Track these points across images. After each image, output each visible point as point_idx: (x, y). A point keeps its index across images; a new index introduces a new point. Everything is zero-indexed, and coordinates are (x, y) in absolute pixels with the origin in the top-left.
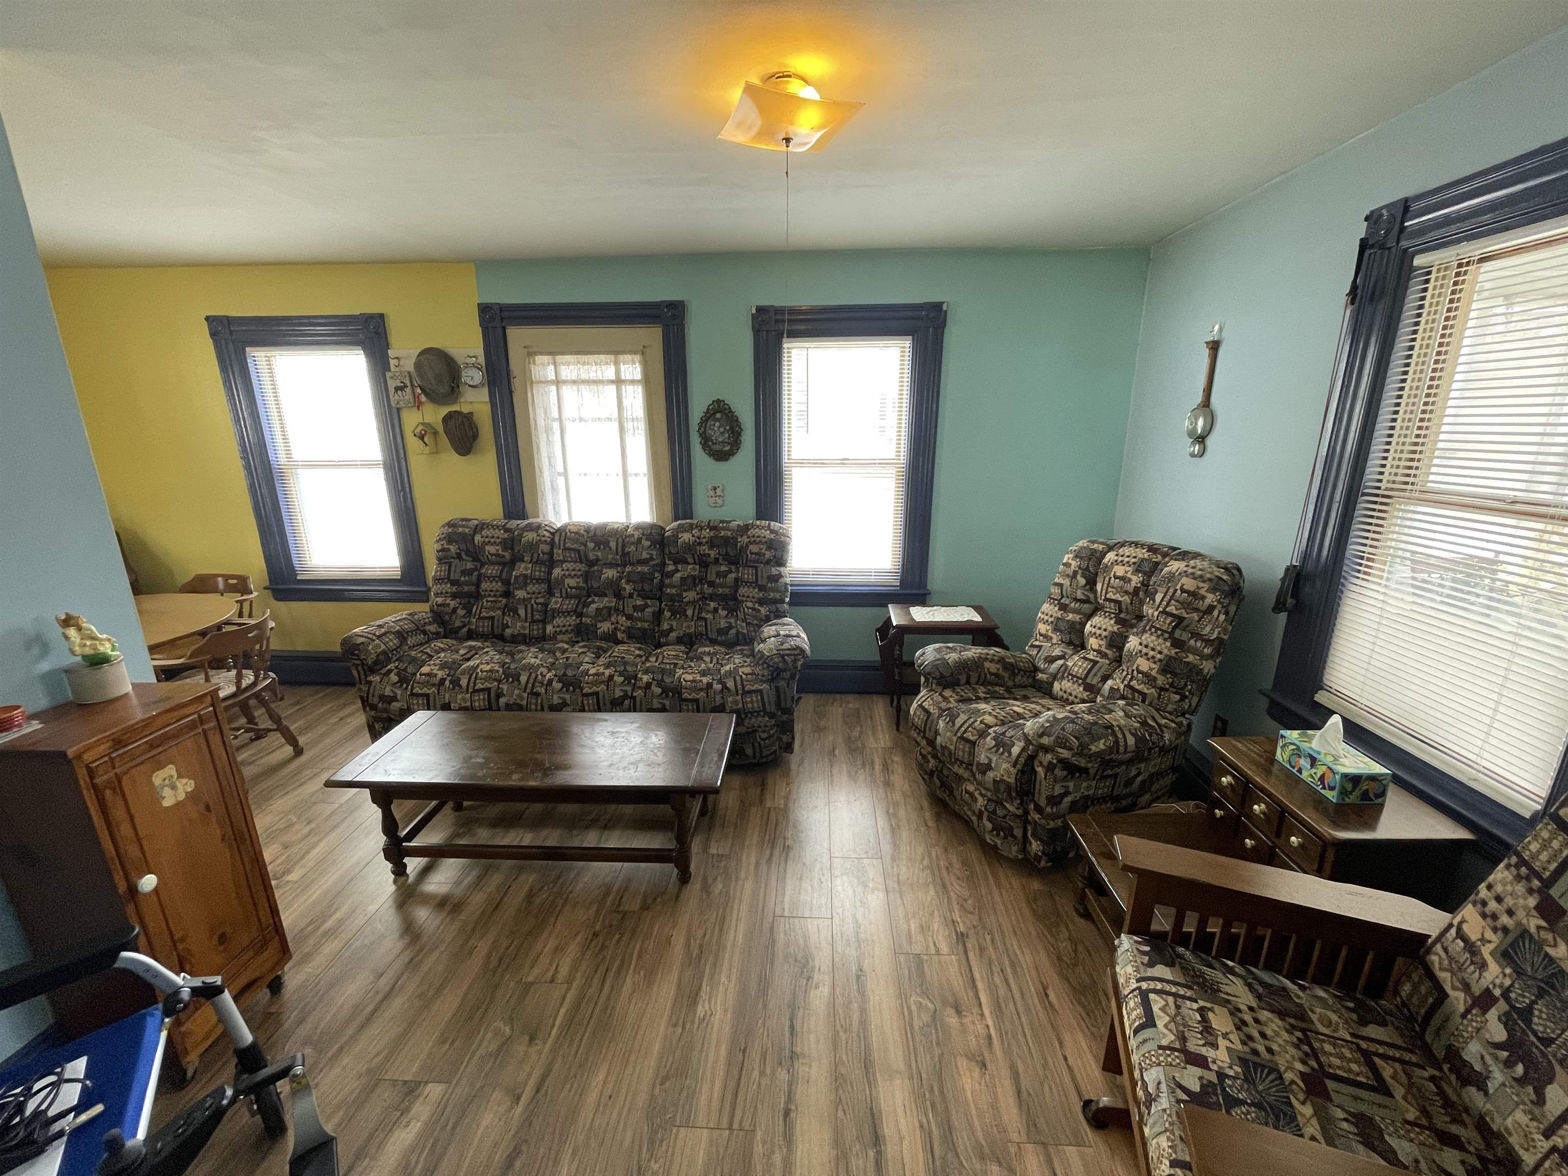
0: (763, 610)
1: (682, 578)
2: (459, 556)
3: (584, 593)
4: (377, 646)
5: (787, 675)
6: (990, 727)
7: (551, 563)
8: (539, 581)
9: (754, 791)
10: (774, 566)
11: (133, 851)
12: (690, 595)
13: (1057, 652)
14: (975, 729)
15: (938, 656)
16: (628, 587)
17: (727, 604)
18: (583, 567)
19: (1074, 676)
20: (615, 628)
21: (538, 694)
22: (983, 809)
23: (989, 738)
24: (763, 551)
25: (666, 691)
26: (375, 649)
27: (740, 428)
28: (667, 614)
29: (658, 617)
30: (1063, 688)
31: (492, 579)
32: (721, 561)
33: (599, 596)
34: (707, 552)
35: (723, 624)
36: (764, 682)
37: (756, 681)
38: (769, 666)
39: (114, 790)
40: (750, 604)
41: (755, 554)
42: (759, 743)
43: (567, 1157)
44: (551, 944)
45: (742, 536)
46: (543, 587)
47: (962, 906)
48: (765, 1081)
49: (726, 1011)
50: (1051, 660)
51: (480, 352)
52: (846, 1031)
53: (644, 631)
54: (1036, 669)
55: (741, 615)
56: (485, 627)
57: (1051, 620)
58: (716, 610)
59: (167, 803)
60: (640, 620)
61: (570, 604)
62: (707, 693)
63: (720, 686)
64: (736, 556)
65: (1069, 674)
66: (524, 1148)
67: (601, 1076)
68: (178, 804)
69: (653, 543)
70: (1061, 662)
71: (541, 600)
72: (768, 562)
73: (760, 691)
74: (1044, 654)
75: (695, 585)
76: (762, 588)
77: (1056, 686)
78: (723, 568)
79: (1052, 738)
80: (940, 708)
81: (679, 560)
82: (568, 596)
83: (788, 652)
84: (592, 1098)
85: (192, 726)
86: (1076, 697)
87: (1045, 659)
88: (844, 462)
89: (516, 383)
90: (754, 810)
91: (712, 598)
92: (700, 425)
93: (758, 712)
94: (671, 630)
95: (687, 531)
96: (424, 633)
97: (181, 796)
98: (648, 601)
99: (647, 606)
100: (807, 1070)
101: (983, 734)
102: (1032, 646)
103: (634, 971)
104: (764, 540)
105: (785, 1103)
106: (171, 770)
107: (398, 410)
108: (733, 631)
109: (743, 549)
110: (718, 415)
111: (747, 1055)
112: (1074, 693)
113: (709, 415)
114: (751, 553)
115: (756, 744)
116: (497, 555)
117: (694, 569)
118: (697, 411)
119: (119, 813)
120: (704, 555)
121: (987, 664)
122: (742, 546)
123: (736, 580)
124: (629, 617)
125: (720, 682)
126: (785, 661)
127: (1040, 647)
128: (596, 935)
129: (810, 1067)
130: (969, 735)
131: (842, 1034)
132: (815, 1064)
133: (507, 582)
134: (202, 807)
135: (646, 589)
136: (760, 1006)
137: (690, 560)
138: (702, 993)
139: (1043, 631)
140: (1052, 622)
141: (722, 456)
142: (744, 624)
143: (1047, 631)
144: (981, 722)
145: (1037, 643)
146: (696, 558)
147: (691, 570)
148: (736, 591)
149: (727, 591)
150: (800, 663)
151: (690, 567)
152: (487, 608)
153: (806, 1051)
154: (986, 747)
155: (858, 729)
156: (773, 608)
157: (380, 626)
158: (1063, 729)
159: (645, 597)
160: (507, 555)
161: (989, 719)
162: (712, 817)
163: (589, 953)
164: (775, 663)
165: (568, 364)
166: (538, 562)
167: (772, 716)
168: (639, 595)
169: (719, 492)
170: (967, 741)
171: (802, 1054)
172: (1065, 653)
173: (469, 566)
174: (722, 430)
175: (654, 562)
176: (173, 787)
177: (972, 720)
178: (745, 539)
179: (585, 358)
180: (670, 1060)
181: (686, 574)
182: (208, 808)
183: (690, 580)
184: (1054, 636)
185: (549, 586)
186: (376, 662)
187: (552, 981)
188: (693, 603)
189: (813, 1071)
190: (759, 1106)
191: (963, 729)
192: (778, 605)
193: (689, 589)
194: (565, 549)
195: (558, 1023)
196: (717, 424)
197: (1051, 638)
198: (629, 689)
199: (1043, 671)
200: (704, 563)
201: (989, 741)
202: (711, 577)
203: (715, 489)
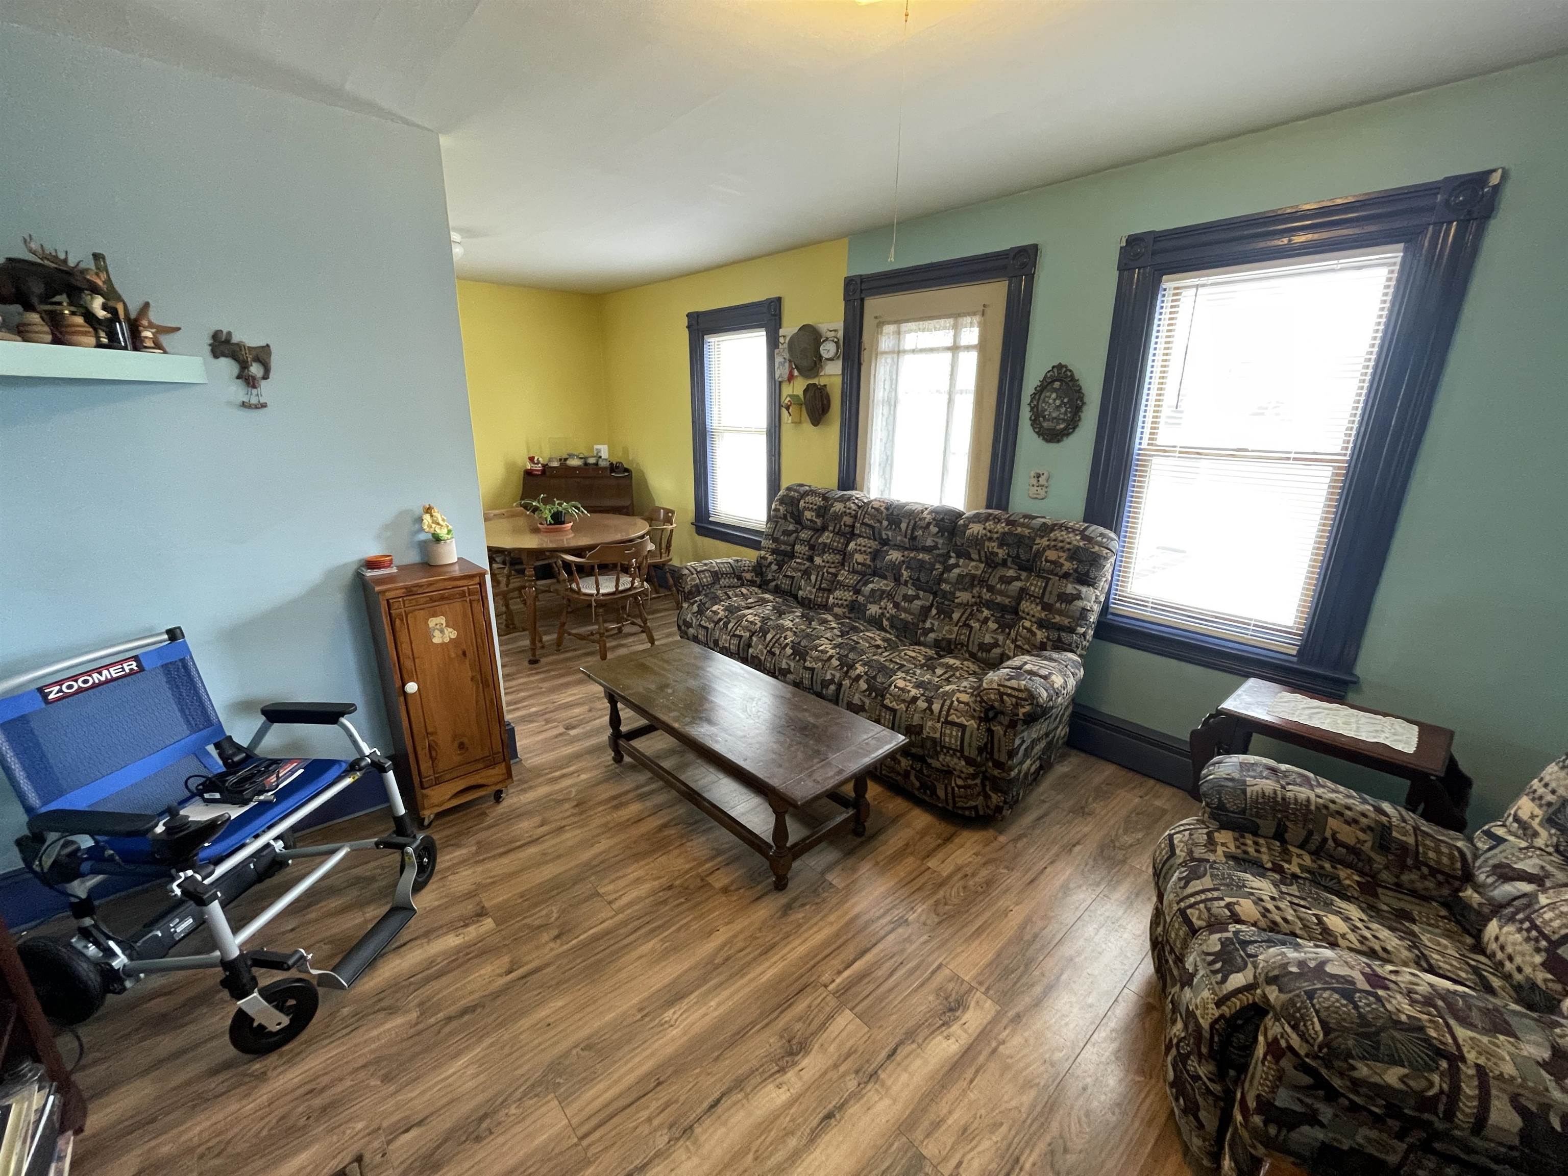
0: (1040, 635)
1: (959, 575)
2: (785, 517)
3: (869, 571)
4: (694, 579)
5: (1006, 720)
6: (1239, 921)
7: (852, 535)
8: (836, 551)
9: (931, 841)
10: (1072, 583)
11: (408, 664)
12: (963, 596)
13: (1529, 865)
14: (1208, 909)
15: (1236, 775)
16: (905, 573)
17: (1003, 617)
18: (874, 545)
19: (1534, 926)
20: (883, 614)
21: (774, 654)
22: (1175, 1041)
23: (1218, 936)
24: (1062, 561)
25: (871, 688)
26: (691, 581)
27: (1082, 400)
28: (934, 611)
29: (925, 612)
30: (1502, 939)
31: (803, 542)
32: (1009, 564)
33: (880, 576)
34: (995, 550)
35: (988, 639)
36: (973, 717)
37: (963, 714)
38: (982, 701)
39: (402, 620)
40: (1027, 624)
41: (1052, 562)
42: (953, 789)
43: (487, 1042)
44: (640, 873)
45: (1042, 537)
46: (838, 558)
47: (1052, 1152)
48: (645, 1129)
49: (685, 1034)
50: (1506, 874)
51: (839, 325)
52: (756, 1159)
53: (906, 623)
54: (1468, 877)
55: (1013, 634)
56: (785, 584)
57: (1550, 798)
58: (986, 620)
59: (437, 640)
60: (905, 610)
61: (852, 580)
62: (907, 708)
63: (925, 705)
64: (1028, 561)
65: (1528, 918)
66: (479, 1010)
67: (560, 1003)
68: (443, 644)
69: (942, 530)
70: (1525, 887)
71: (833, 570)
72: (1066, 576)
73: (963, 727)
74: (1499, 856)
75: (972, 586)
76: (1047, 607)
77: (1493, 928)
78: (1011, 573)
79: (1284, 997)
80: (1190, 852)
81: (963, 554)
82: (854, 572)
83: (1009, 691)
84: (542, 1013)
85: (463, 595)
86: (1519, 970)
87: (1495, 867)
88: (1237, 454)
89: (865, 355)
90: (911, 859)
91: (989, 605)
92: (1033, 397)
93: (955, 750)
94: (932, 630)
95: (980, 522)
96: (739, 578)
97: (447, 640)
98: (921, 593)
99: (917, 597)
100: (684, 1157)
101: (1215, 925)
102: (1489, 834)
103: (662, 940)
104: (1068, 546)
105: (636, 1167)
106: (442, 620)
107: (780, 383)
108: (997, 651)
109: (1039, 554)
110: (1057, 385)
111: (659, 1088)
112: (1518, 960)
113: (1045, 386)
114: (1047, 561)
115: (949, 789)
116: (811, 521)
117: (977, 568)
118: (1032, 380)
119: (403, 636)
120: (992, 553)
121: (1333, 823)
122: (1038, 551)
123: (1022, 590)
124: (896, 605)
125: (930, 701)
126: (1002, 701)
127: (1500, 840)
128: (670, 887)
129: (689, 1158)
130: (1193, 914)
131: (750, 1156)
132: (696, 1160)
133: (812, 548)
134: (460, 652)
135: (923, 580)
136: (716, 1054)
137: (975, 556)
138: (686, 1000)
139: (1524, 815)
140: (1549, 804)
141: (1053, 436)
142: (1012, 646)
143: (1533, 817)
144: (1228, 906)
145: (1500, 832)
146: (983, 554)
147: (974, 567)
148: (1019, 604)
149: (1007, 601)
150: (1024, 710)
151: (973, 564)
152: (792, 569)
153: (703, 1138)
154: (1204, 948)
155: (1140, 835)
156: (1054, 635)
157: (705, 565)
158: (1311, 995)
159: (918, 588)
160: (819, 522)
161: (1246, 908)
162: (862, 843)
163: (652, 898)
164: (990, 699)
165: (910, 331)
166: (838, 533)
167: (970, 762)
168: (913, 584)
169: (1042, 480)
170: (1187, 921)
171: (697, 1140)
172: (1548, 875)
173: (791, 527)
174: (1058, 402)
175: (937, 552)
176: (442, 631)
177: (1216, 894)
178: (1045, 542)
179: (926, 324)
180: (607, 1036)
181: (965, 571)
182: (464, 654)
183: (967, 579)
184: (1544, 833)
185: (844, 559)
186: (690, 592)
187: (610, 903)
188: (964, 605)
189: (688, 1165)
190: (619, 1144)
191: (1192, 900)
192: (1063, 634)
193: (964, 589)
194: (863, 524)
195: (582, 937)
196: (1054, 396)
197: (1536, 834)
198: (838, 675)
199: (1478, 888)
200: (991, 562)
201: (1213, 942)
202: (993, 581)
203: (1038, 476)
